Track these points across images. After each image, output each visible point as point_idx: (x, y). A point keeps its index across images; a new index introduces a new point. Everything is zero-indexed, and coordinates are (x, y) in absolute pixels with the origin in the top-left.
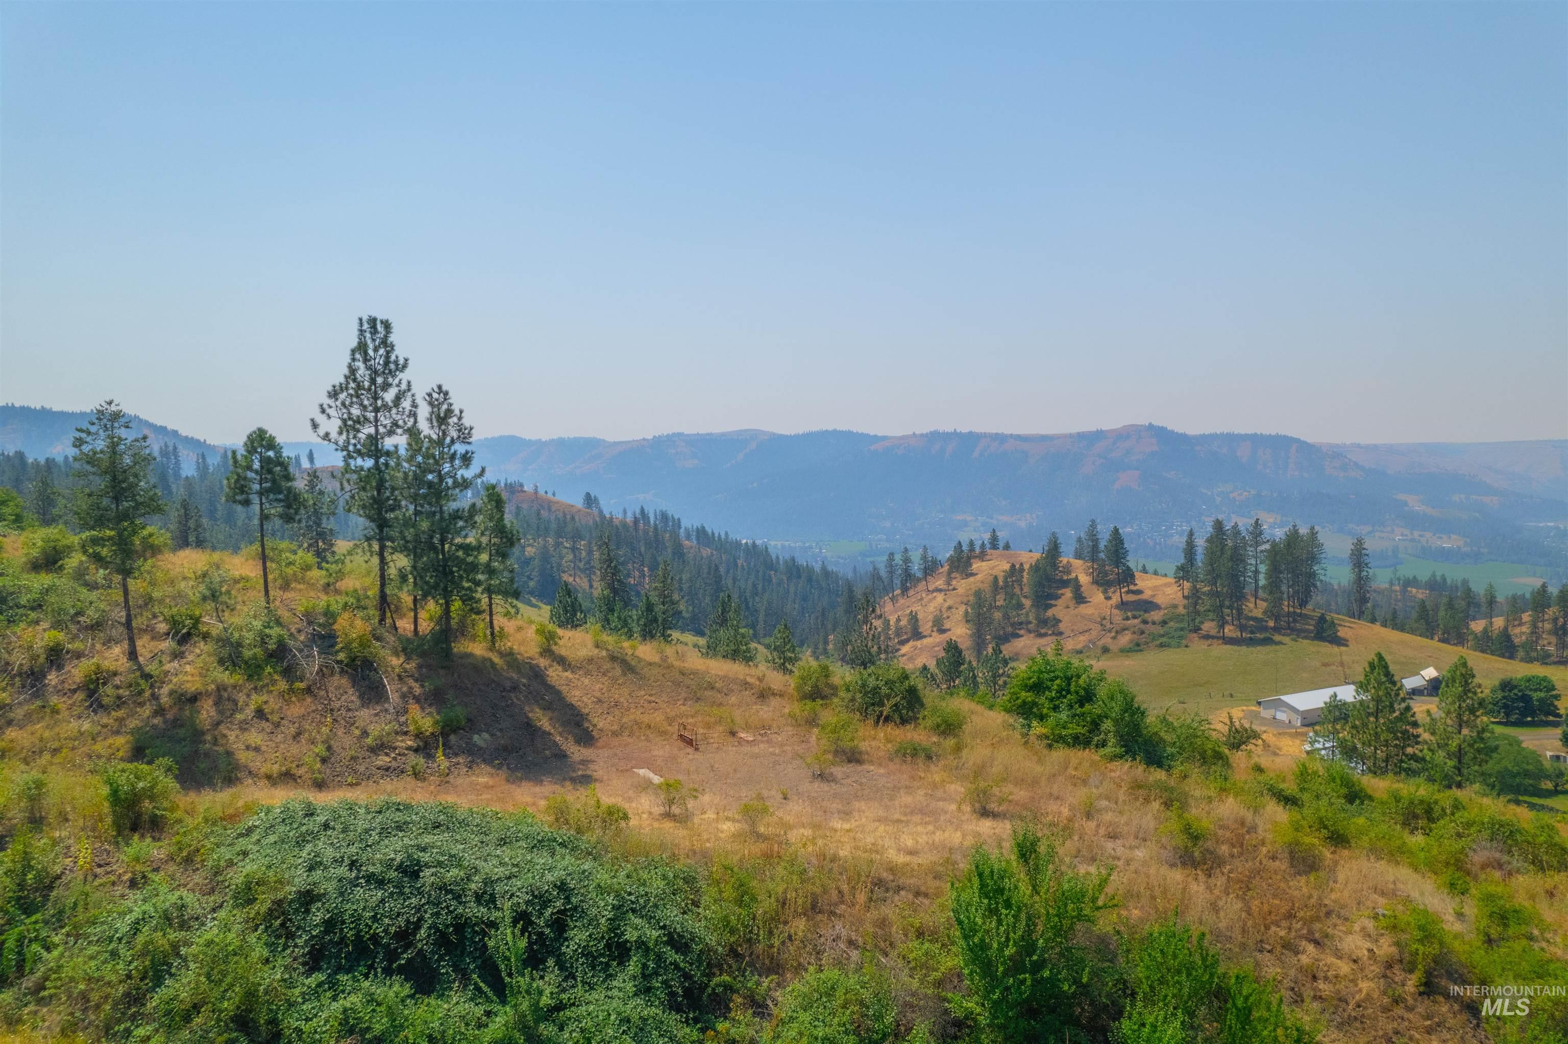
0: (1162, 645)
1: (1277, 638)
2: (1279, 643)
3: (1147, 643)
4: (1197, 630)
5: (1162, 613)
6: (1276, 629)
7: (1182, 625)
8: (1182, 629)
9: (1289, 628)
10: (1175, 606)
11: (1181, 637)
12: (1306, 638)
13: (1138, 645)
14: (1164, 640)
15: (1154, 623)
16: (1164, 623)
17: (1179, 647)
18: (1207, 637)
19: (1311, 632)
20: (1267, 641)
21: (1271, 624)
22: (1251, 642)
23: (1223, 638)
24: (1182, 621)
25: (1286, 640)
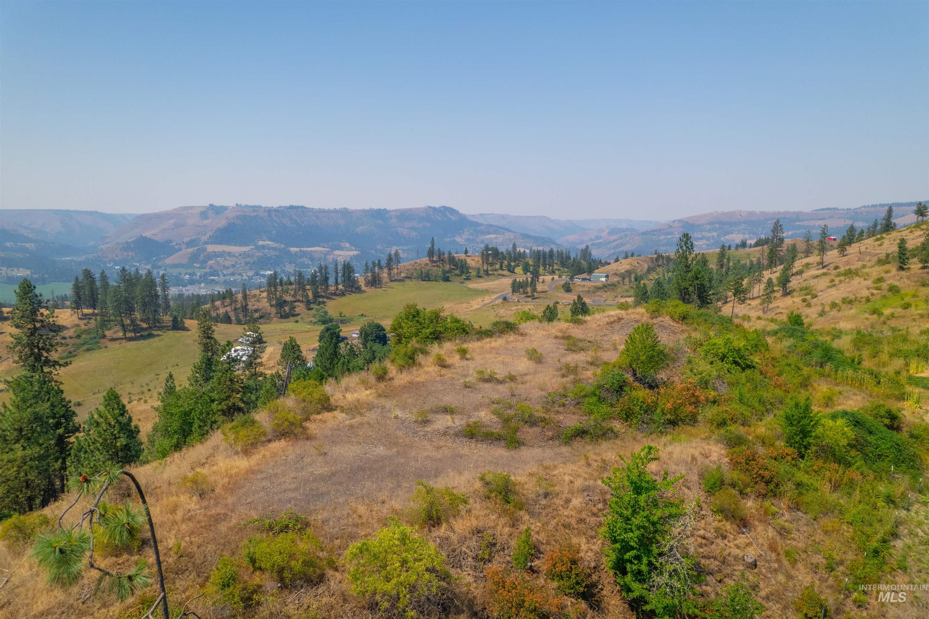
0: (88, 350)
1: (155, 333)
2: (158, 335)
3: (75, 351)
4: (104, 336)
5: (72, 330)
6: (150, 328)
7: (92, 336)
8: (95, 338)
9: (156, 326)
10: (78, 325)
11: (97, 343)
12: (168, 330)
13: (70, 353)
14: (85, 347)
15: (71, 338)
16: (79, 336)
17: (101, 348)
18: (113, 340)
19: (169, 326)
20: (150, 336)
21: (145, 325)
22: (143, 337)
23: (126, 338)
24: (90, 333)
25: (159, 333)
